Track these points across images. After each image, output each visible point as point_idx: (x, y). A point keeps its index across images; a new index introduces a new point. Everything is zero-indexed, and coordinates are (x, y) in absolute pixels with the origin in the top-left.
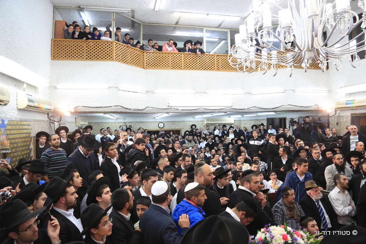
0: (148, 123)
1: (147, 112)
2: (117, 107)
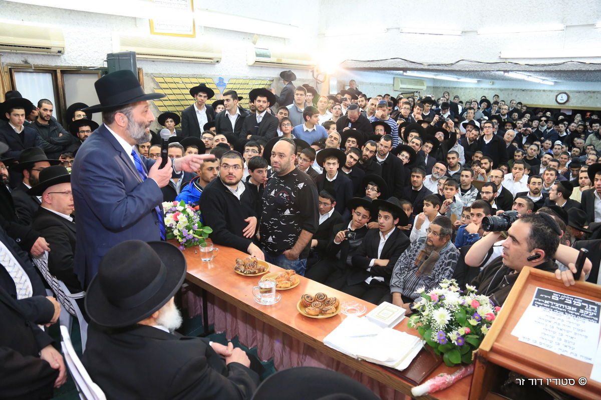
0: (536, 92)
1: (463, 70)
2: (395, 60)
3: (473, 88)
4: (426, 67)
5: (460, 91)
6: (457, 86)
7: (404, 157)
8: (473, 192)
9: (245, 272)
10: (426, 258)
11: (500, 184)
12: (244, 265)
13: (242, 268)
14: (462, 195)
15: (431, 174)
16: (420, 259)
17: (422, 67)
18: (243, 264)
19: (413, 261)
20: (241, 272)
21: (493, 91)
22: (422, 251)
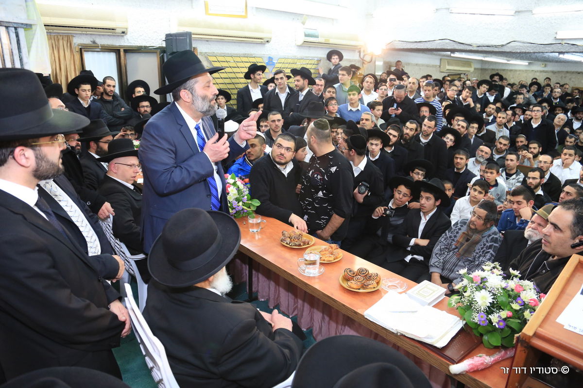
1: (514, 51)
2: (443, 41)
3: (523, 71)
4: (475, 49)
5: (509, 73)
6: (507, 68)
7: (449, 139)
8: (518, 177)
9: (291, 244)
10: (467, 240)
11: (548, 169)
12: (289, 238)
13: (288, 240)
14: (507, 179)
15: (475, 157)
16: (460, 241)
17: (470, 48)
18: (289, 236)
19: (454, 243)
20: (287, 244)
21: (544, 74)
22: (464, 233)
